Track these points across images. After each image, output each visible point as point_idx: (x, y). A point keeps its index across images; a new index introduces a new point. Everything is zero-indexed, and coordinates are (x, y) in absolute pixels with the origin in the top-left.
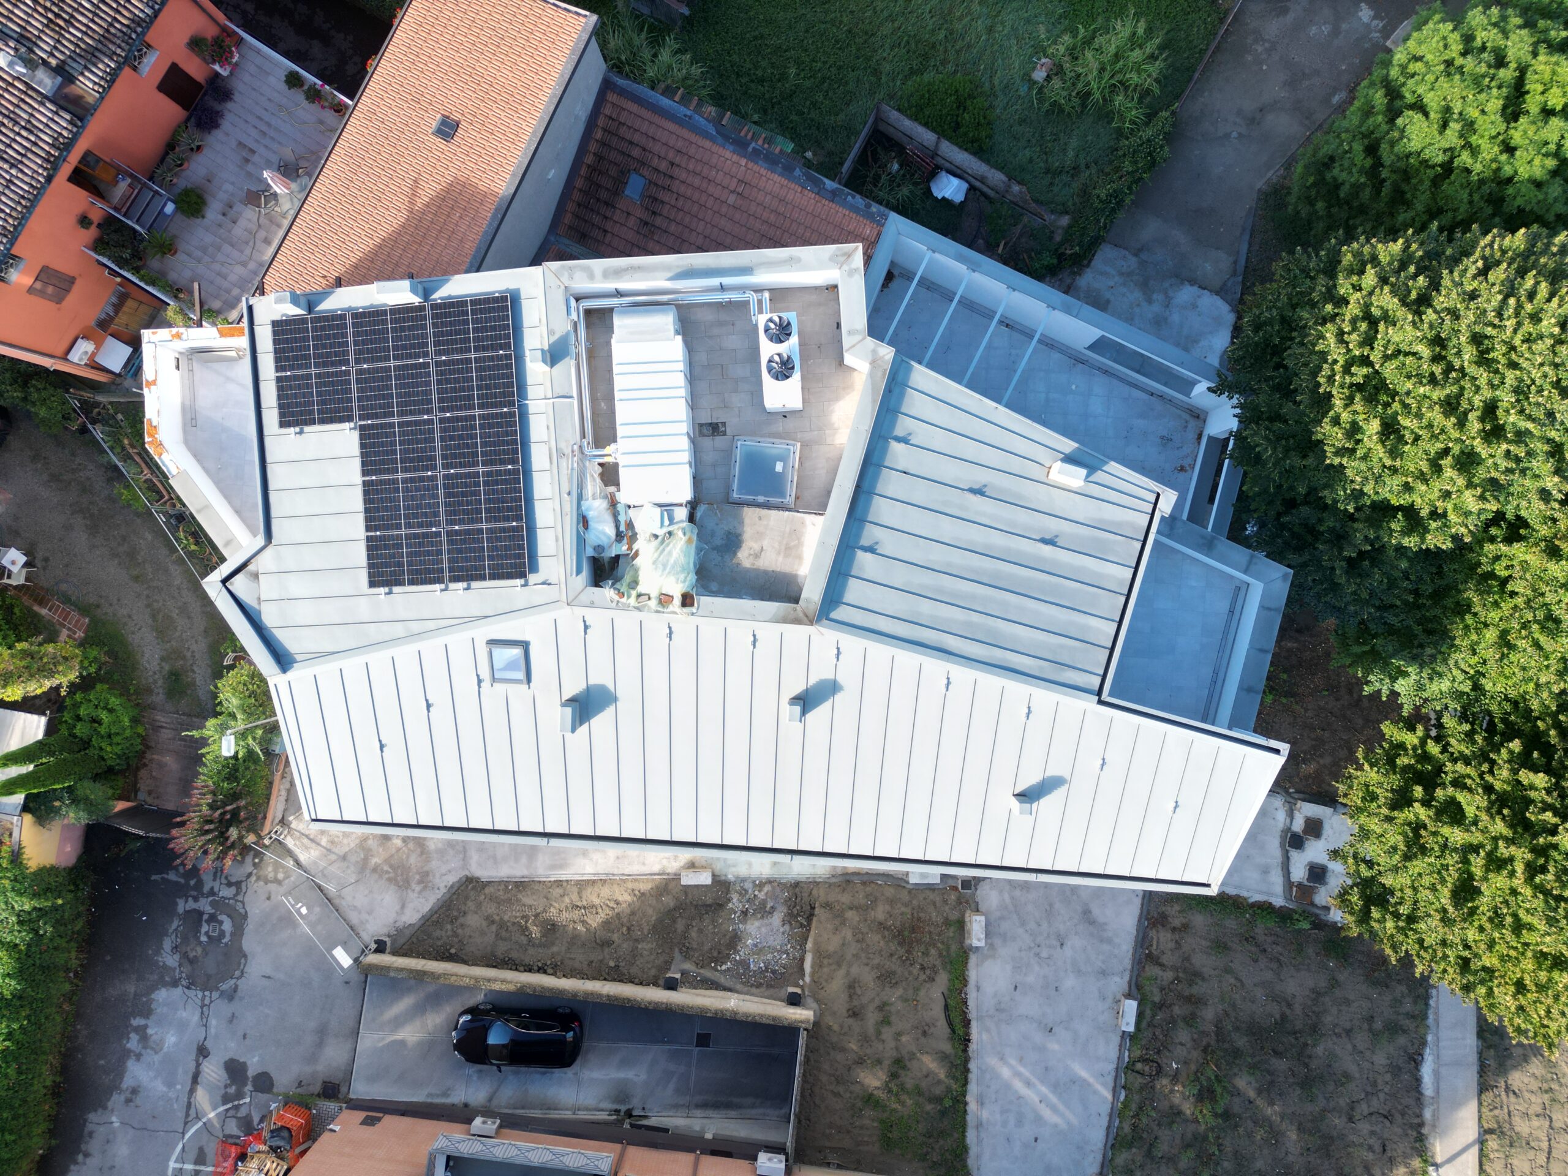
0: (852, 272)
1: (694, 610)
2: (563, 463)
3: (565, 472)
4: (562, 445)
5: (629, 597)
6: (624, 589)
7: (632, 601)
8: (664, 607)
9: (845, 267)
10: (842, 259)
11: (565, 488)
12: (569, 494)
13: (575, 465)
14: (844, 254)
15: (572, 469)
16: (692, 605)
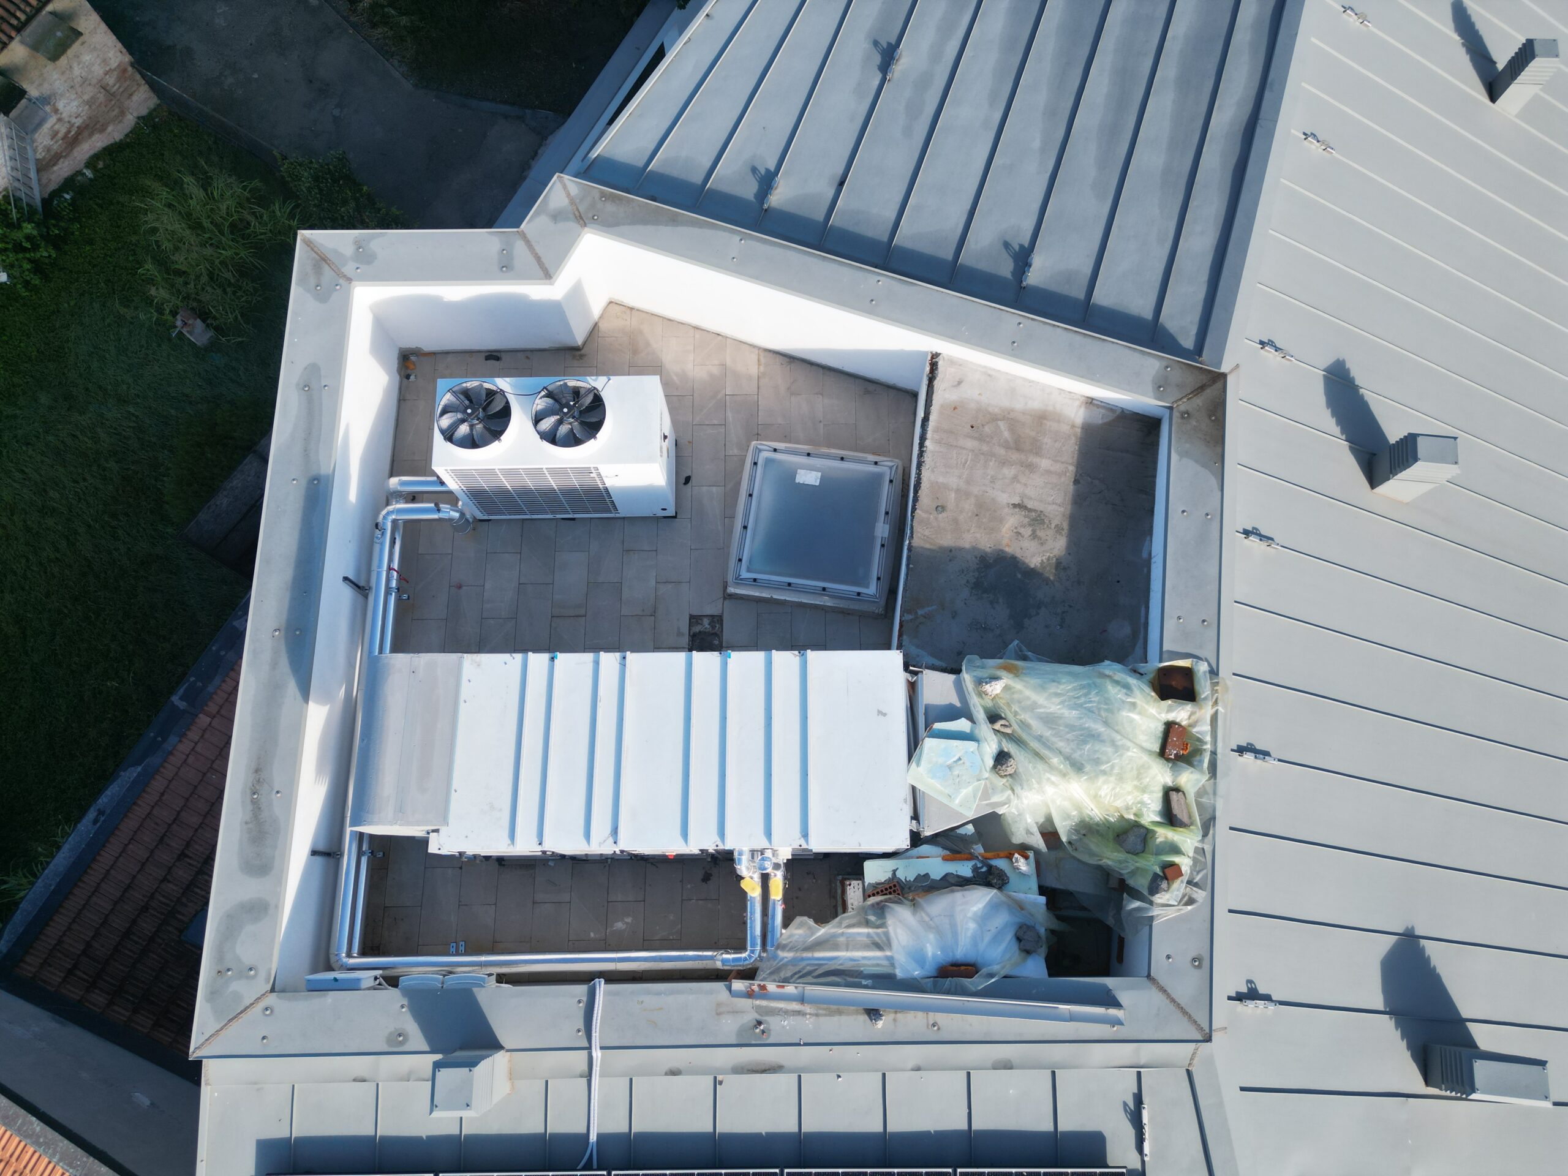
0: (364, 256)
1: (1202, 668)
2: (780, 1026)
3: (808, 1025)
4: (729, 1027)
5: (1175, 850)
6: (1152, 864)
7: (1188, 840)
8: (1198, 751)
9: (349, 269)
10: (327, 272)
11: (856, 1025)
12: (873, 1013)
13: (790, 989)
14: (317, 269)
15: (802, 999)
16: (1188, 673)
